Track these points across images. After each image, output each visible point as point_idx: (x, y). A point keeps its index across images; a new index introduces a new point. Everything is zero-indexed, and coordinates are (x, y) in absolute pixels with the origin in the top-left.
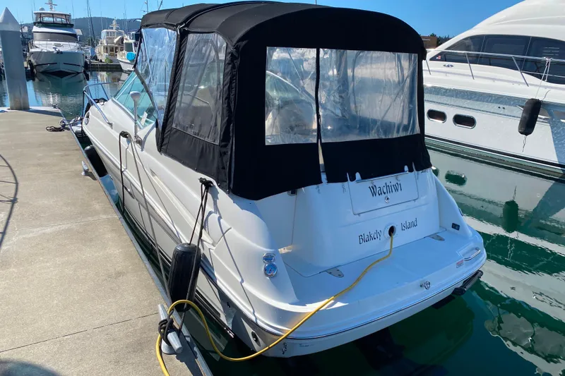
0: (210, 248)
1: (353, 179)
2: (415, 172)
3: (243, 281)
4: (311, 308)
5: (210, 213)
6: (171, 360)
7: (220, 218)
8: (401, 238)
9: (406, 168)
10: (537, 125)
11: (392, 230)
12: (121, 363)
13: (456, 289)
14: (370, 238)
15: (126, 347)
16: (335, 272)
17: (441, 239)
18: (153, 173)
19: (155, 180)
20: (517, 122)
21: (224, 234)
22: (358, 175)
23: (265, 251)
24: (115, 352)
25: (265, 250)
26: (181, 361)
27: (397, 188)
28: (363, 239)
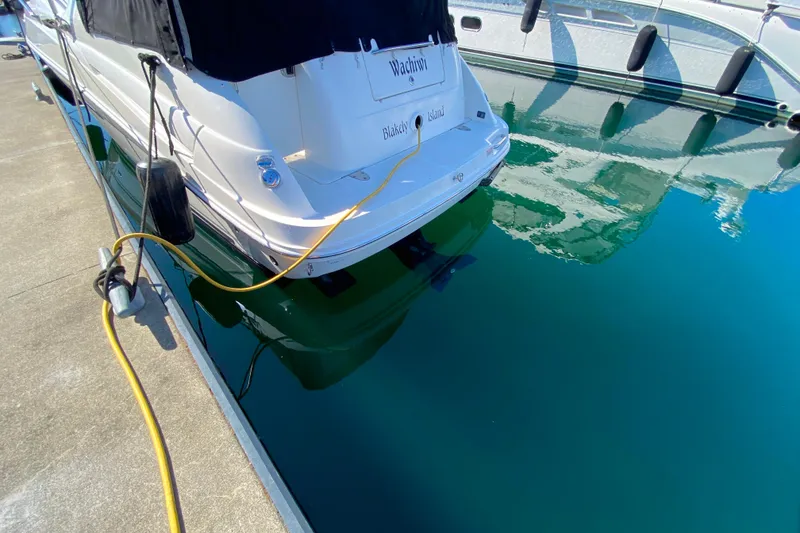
0: (189, 163)
1: (368, 48)
2: (440, 44)
3: (240, 199)
4: (332, 220)
5: (172, 110)
6: (128, 324)
7: (186, 114)
8: (429, 130)
9: (430, 38)
10: (538, 22)
11: (418, 121)
12: (44, 345)
13: (484, 180)
14: (396, 131)
15: (57, 318)
16: (360, 175)
17: (468, 130)
18: (96, 71)
19: (100, 77)
20: (519, 20)
21: (196, 136)
22: (373, 42)
23: (259, 154)
24: (37, 328)
25: (258, 152)
26: (143, 325)
27: (421, 65)
28: (389, 133)
